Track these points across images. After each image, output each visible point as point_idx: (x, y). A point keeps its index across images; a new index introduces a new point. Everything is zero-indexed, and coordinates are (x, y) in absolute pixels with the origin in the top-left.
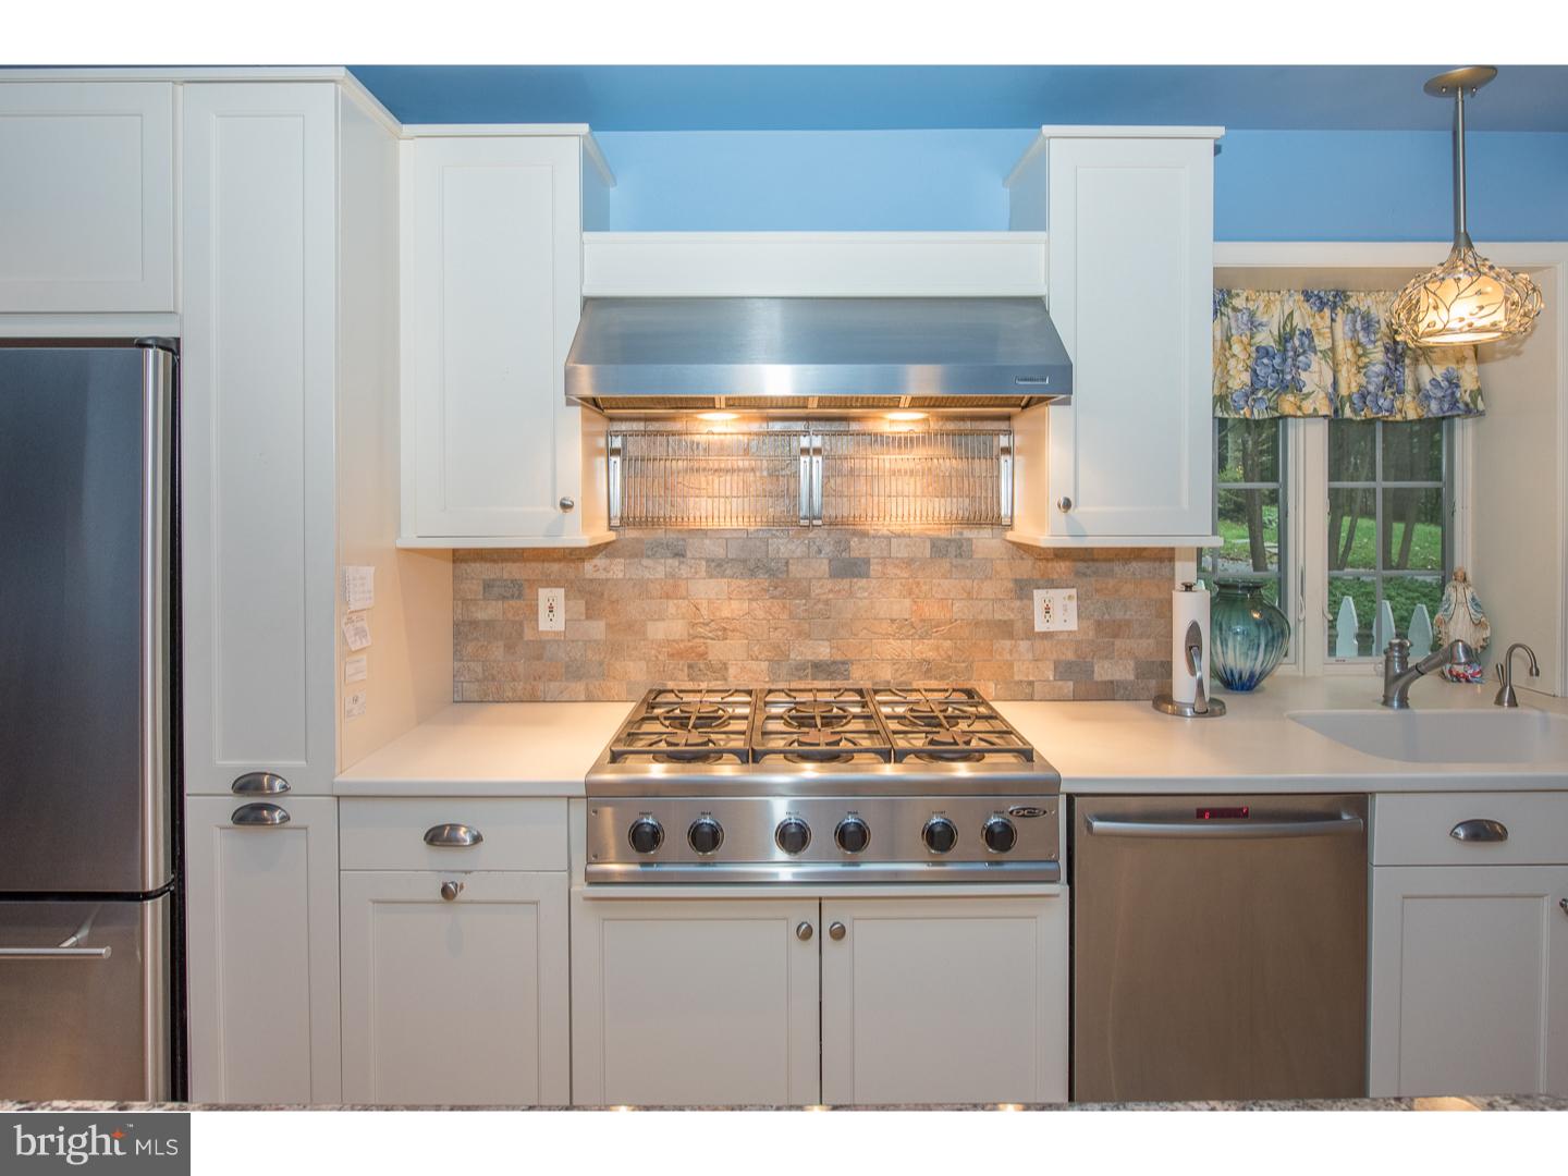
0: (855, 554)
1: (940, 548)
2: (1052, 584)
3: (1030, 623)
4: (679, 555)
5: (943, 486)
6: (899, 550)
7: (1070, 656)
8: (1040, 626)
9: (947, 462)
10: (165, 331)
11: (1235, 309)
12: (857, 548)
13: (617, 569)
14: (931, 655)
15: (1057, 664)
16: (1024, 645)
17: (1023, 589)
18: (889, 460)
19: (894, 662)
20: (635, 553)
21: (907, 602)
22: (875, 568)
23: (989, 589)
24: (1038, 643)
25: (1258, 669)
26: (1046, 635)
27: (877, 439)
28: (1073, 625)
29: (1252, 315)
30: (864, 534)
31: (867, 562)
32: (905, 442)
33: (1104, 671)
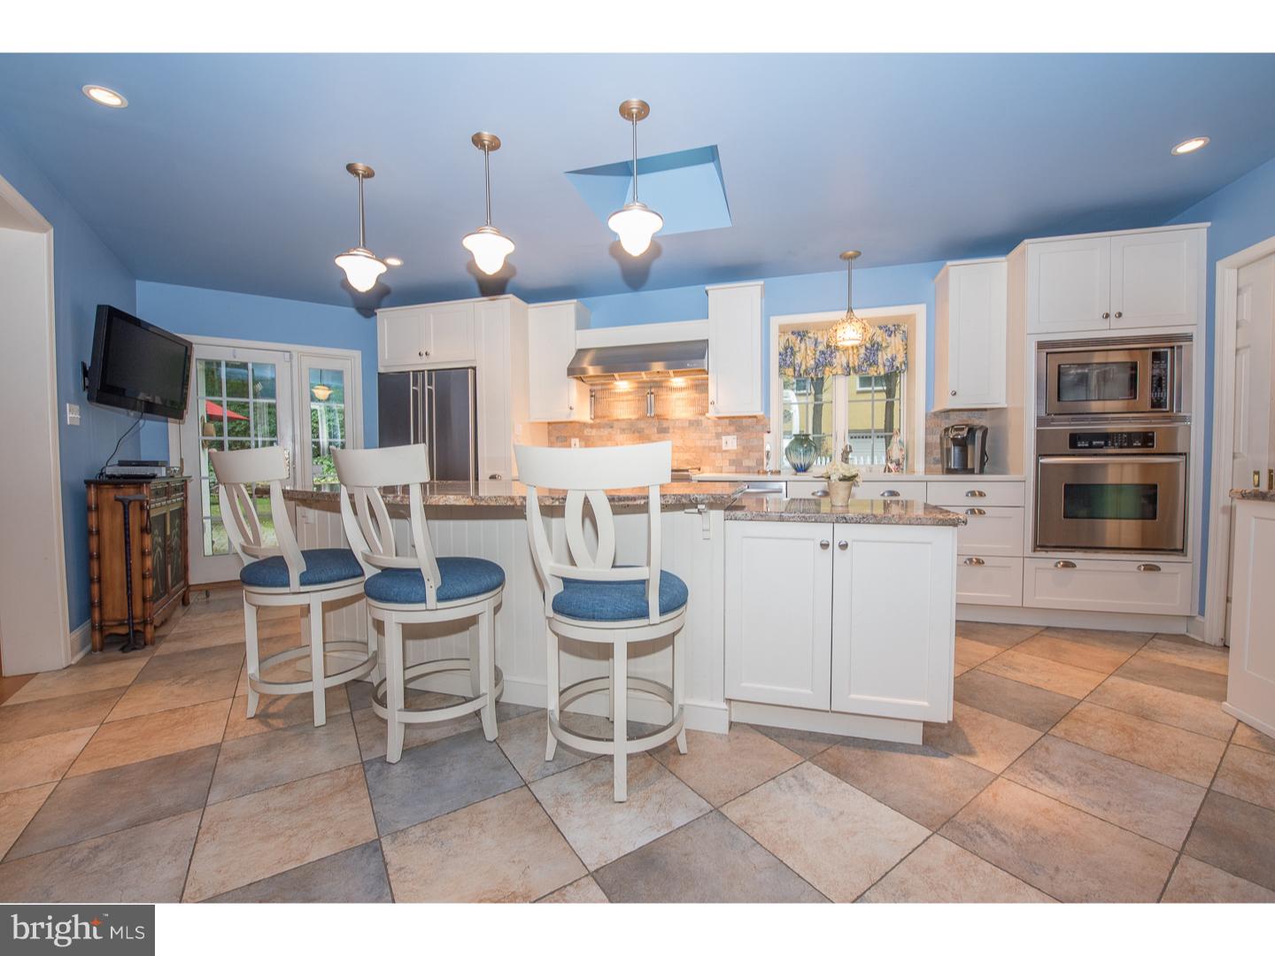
0: (664, 426)
1: (691, 423)
2: (728, 434)
3: (721, 447)
4: (612, 427)
5: (693, 402)
6: (678, 424)
7: (734, 457)
8: (724, 448)
9: (693, 394)
10: (473, 365)
11: (809, 338)
12: (665, 424)
13: (594, 432)
14: (690, 458)
15: (730, 460)
16: (719, 455)
17: (718, 436)
18: (675, 395)
19: (677, 460)
20: (599, 427)
21: (681, 441)
22: (671, 430)
23: (708, 436)
24: (724, 454)
25: (807, 462)
26: (726, 451)
27: (672, 389)
28: (735, 448)
29: (816, 340)
30: (667, 419)
31: (669, 428)
32: (681, 389)
33: (746, 463)
